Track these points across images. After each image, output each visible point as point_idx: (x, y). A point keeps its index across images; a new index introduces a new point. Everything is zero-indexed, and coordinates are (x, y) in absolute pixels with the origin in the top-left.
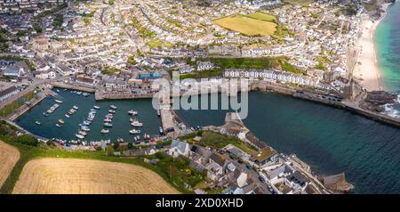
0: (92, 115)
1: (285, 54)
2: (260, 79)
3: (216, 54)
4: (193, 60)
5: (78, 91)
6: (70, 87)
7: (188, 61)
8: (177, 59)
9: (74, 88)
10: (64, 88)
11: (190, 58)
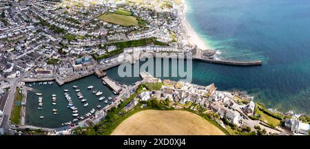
0: (69, 98)
1: (153, 36)
2: (145, 51)
3: (114, 40)
4: (103, 46)
5: (43, 81)
6: (36, 80)
7: (100, 47)
8: (92, 47)
9: (40, 80)
10: (33, 82)
11: (100, 45)
